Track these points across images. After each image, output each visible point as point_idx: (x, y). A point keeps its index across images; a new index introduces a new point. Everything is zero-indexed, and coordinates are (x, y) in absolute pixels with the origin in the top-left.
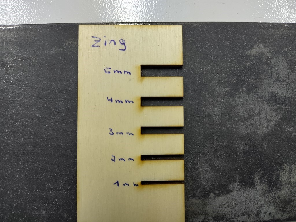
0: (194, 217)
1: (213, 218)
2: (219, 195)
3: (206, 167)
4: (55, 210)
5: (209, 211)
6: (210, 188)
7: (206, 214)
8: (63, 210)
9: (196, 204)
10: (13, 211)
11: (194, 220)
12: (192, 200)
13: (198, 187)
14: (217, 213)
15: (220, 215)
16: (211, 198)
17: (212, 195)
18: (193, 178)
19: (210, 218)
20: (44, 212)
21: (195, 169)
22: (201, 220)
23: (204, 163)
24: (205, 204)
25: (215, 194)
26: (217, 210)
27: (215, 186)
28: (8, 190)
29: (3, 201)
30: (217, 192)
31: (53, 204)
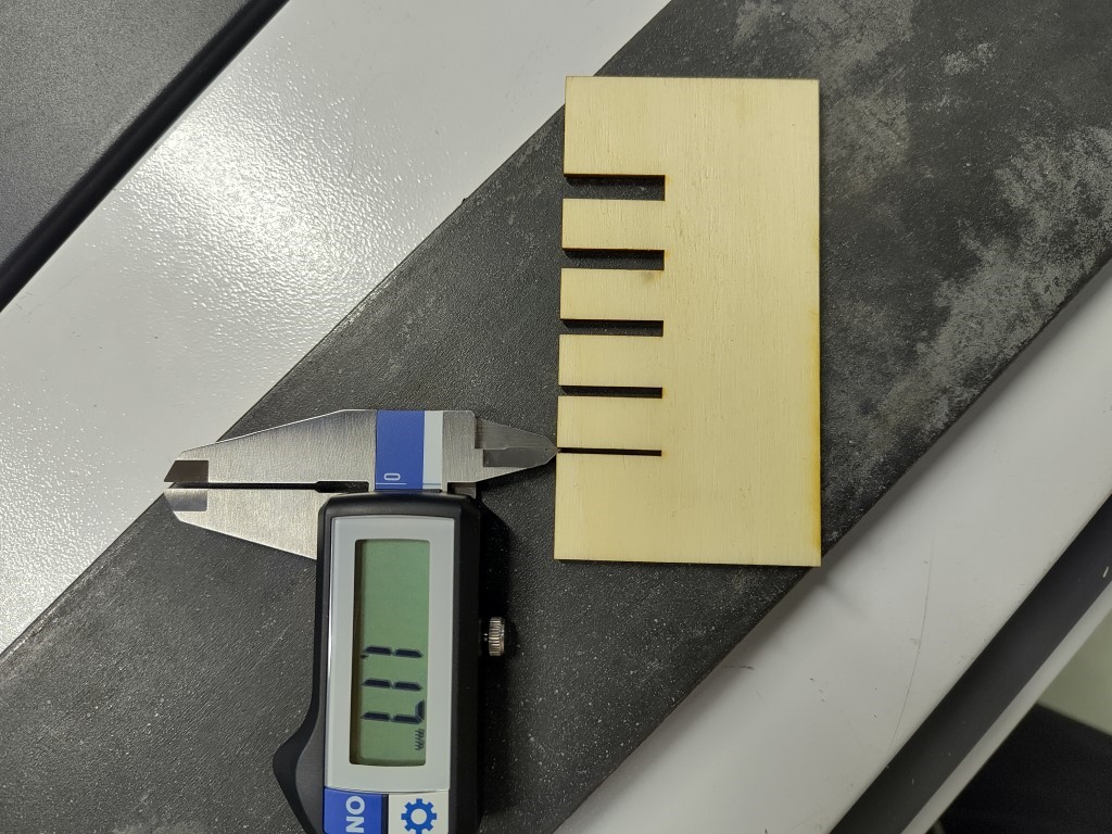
0: (929, 415)
1: (965, 385)
2: (933, 336)
3: (863, 308)
4: (672, 642)
5: (944, 379)
6: (906, 338)
7: (945, 391)
8: (685, 626)
9: (907, 389)
10: (599, 718)
11: (935, 421)
12: (894, 388)
13: (883, 356)
14: (962, 371)
15: (972, 369)
16: (923, 354)
17: (921, 347)
18: (858, 349)
19: (958, 390)
20: (655, 665)
21: (845, 330)
22: (946, 410)
23: (851, 306)
24: (926, 375)
25: (923, 340)
26: (957, 365)
27: (910, 327)
28: (553, 690)
29: (561, 718)
30: (925, 333)
31: (657, 635)
